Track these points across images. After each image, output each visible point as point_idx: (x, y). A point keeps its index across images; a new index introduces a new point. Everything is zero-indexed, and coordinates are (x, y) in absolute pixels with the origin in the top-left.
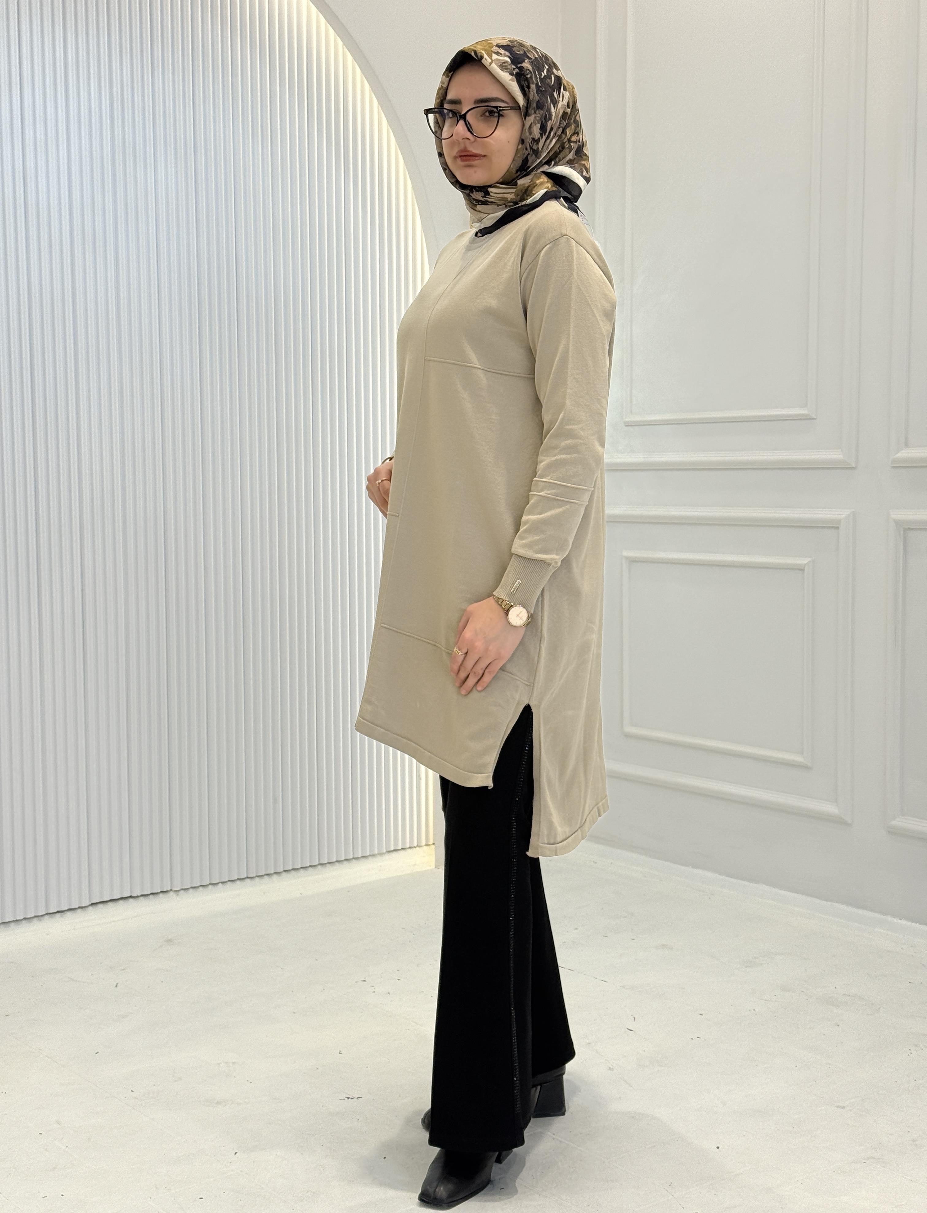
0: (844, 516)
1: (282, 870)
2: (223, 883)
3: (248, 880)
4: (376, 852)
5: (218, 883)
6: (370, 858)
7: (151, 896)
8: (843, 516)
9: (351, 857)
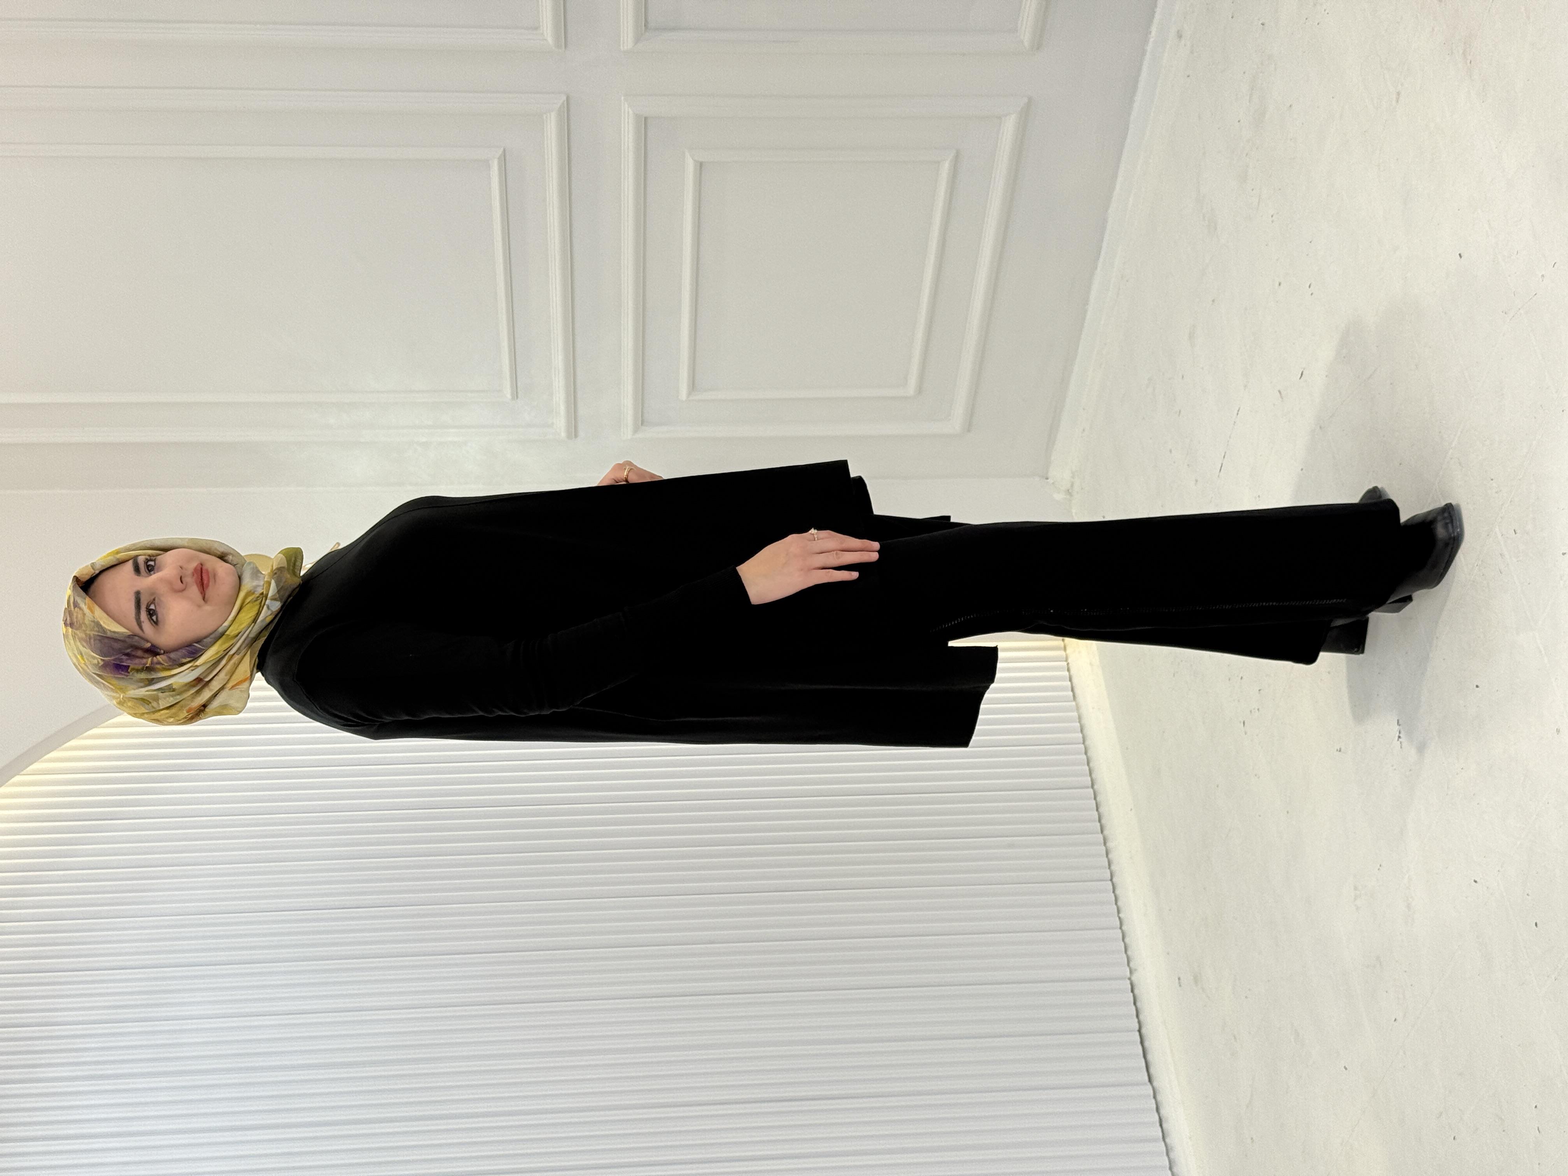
0: (630, 110)
1: (1101, 836)
2: (1119, 912)
3: (1114, 880)
4: (1075, 714)
5: (1120, 918)
6: (1084, 721)
7: (1138, 1004)
8: (631, 112)
9: (1083, 746)
